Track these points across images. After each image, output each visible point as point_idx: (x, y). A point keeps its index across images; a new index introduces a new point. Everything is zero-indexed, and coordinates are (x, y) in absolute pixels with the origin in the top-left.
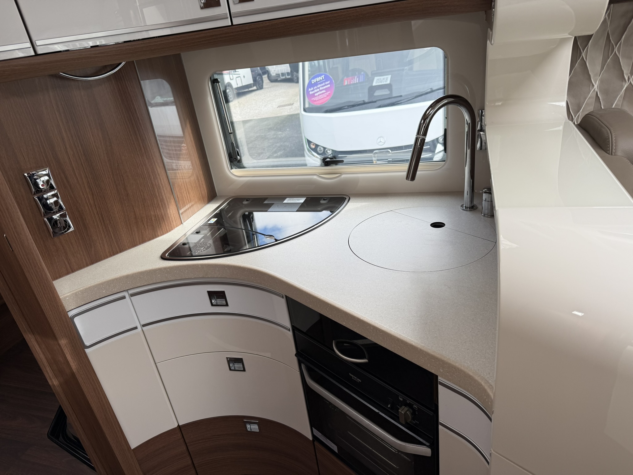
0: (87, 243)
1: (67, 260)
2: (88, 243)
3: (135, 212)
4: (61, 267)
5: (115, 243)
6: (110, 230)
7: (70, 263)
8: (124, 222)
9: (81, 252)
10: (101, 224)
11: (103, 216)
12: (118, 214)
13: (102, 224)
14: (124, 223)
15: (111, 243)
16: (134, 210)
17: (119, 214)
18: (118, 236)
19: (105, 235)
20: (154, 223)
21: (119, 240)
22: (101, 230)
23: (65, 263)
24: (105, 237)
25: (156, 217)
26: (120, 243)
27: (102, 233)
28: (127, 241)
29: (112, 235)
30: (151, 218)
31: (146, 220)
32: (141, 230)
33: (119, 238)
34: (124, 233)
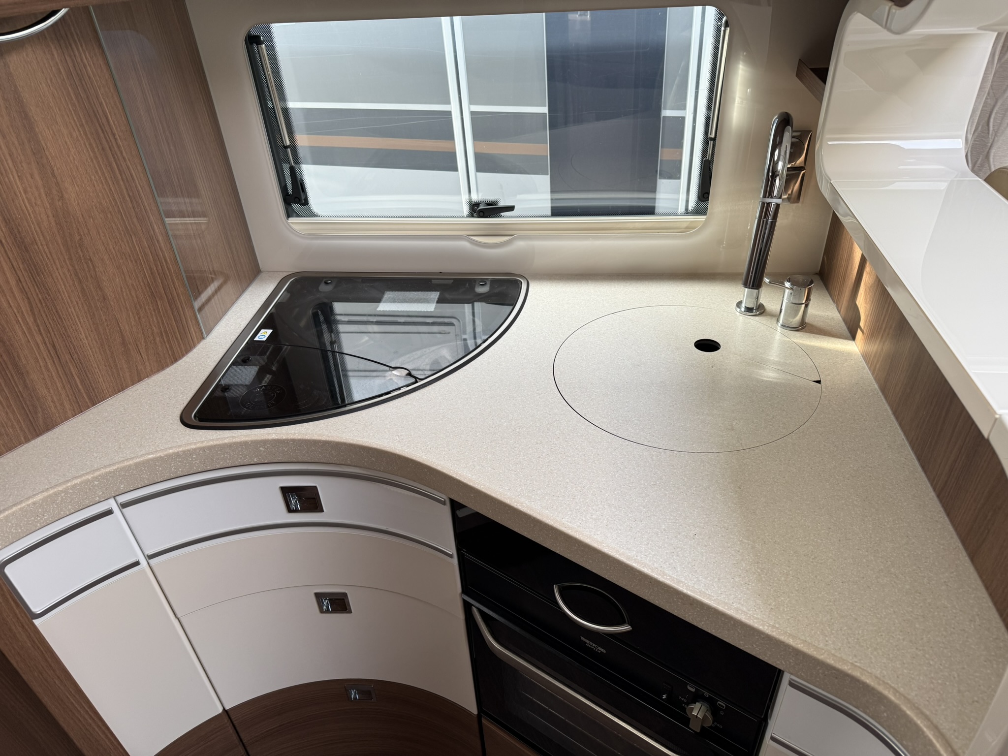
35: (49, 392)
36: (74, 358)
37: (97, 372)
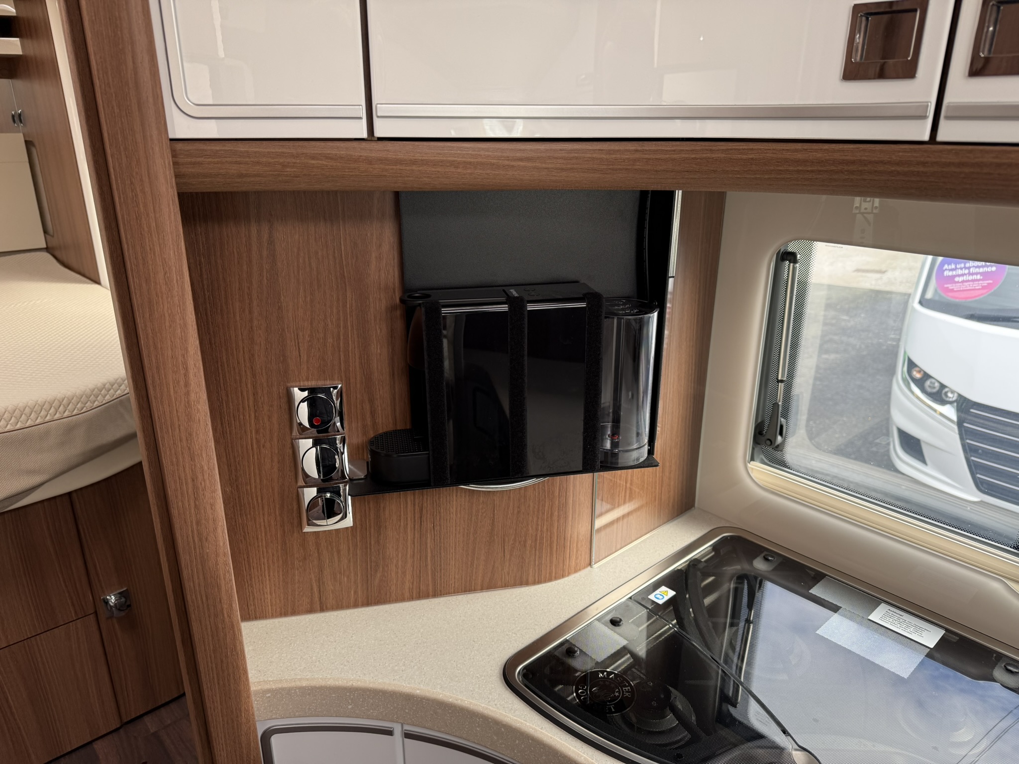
0: (370, 558)
1: (319, 583)
2: (373, 558)
3: (493, 521)
4: (302, 593)
5: (430, 572)
6: (429, 545)
7: (322, 590)
8: (464, 534)
9: (352, 574)
10: (413, 526)
11: (424, 511)
12: (456, 515)
13: (416, 527)
14: (464, 537)
15: (420, 571)
16: (494, 514)
17: (459, 515)
18: (440, 562)
19: (414, 552)
20: (528, 552)
21: (441, 570)
22: (409, 538)
23: (312, 589)
24: (414, 555)
25: (536, 540)
26: (441, 577)
27: (409, 545)
28: (457, 576)
29: (429, 555)
30: (525, 541)
31: (511, 542)
32: (494, 562)
33: (440, 566)
34: (455, 559)
35: (397, 556)
36: (436, 529)
37: (452, 553)
